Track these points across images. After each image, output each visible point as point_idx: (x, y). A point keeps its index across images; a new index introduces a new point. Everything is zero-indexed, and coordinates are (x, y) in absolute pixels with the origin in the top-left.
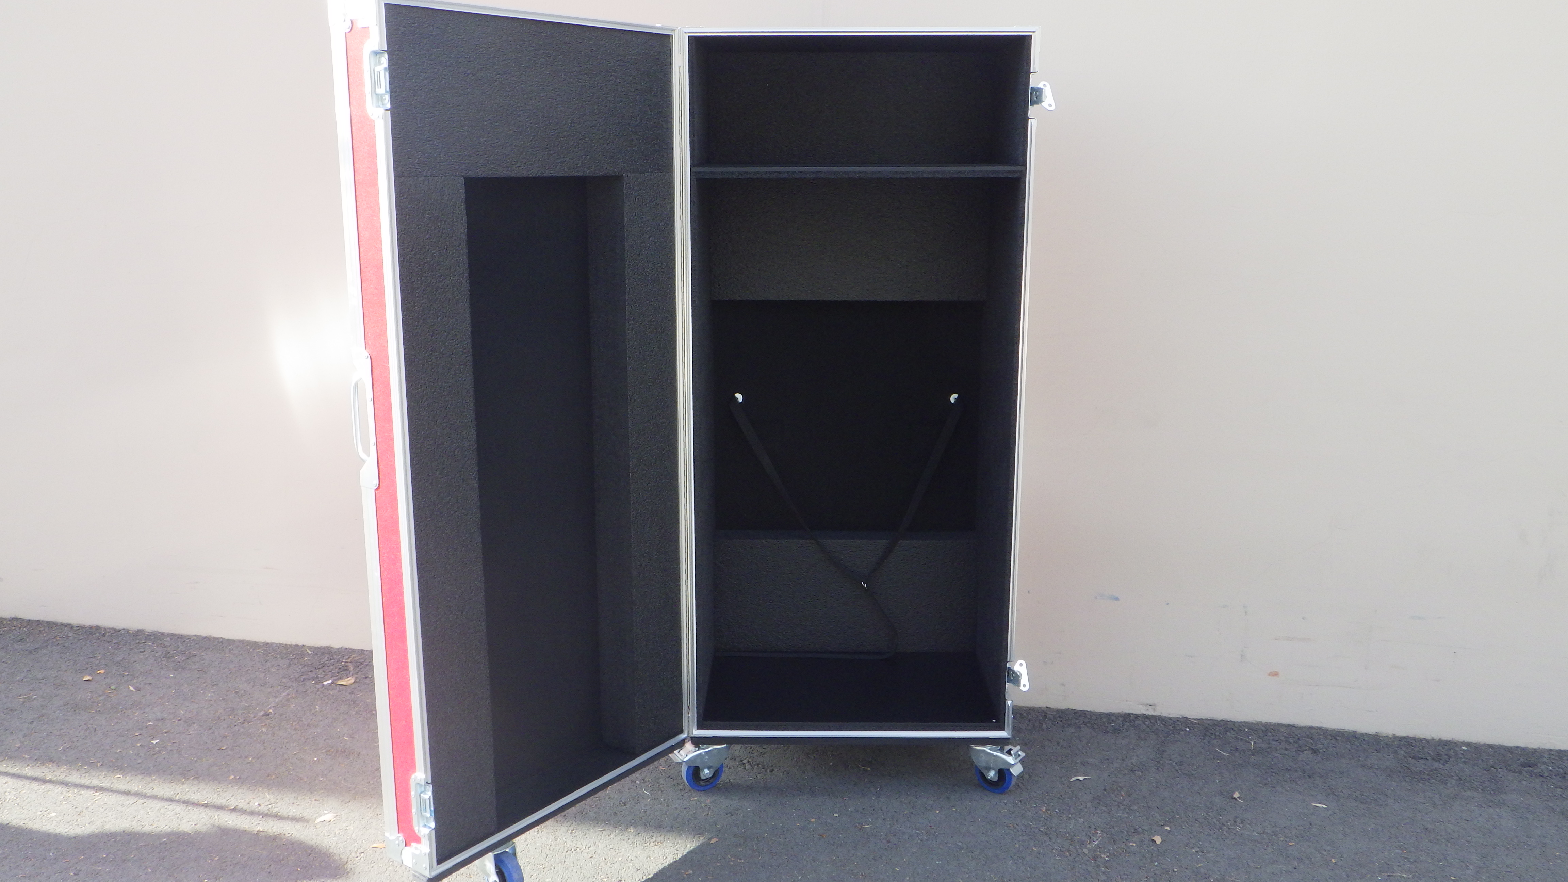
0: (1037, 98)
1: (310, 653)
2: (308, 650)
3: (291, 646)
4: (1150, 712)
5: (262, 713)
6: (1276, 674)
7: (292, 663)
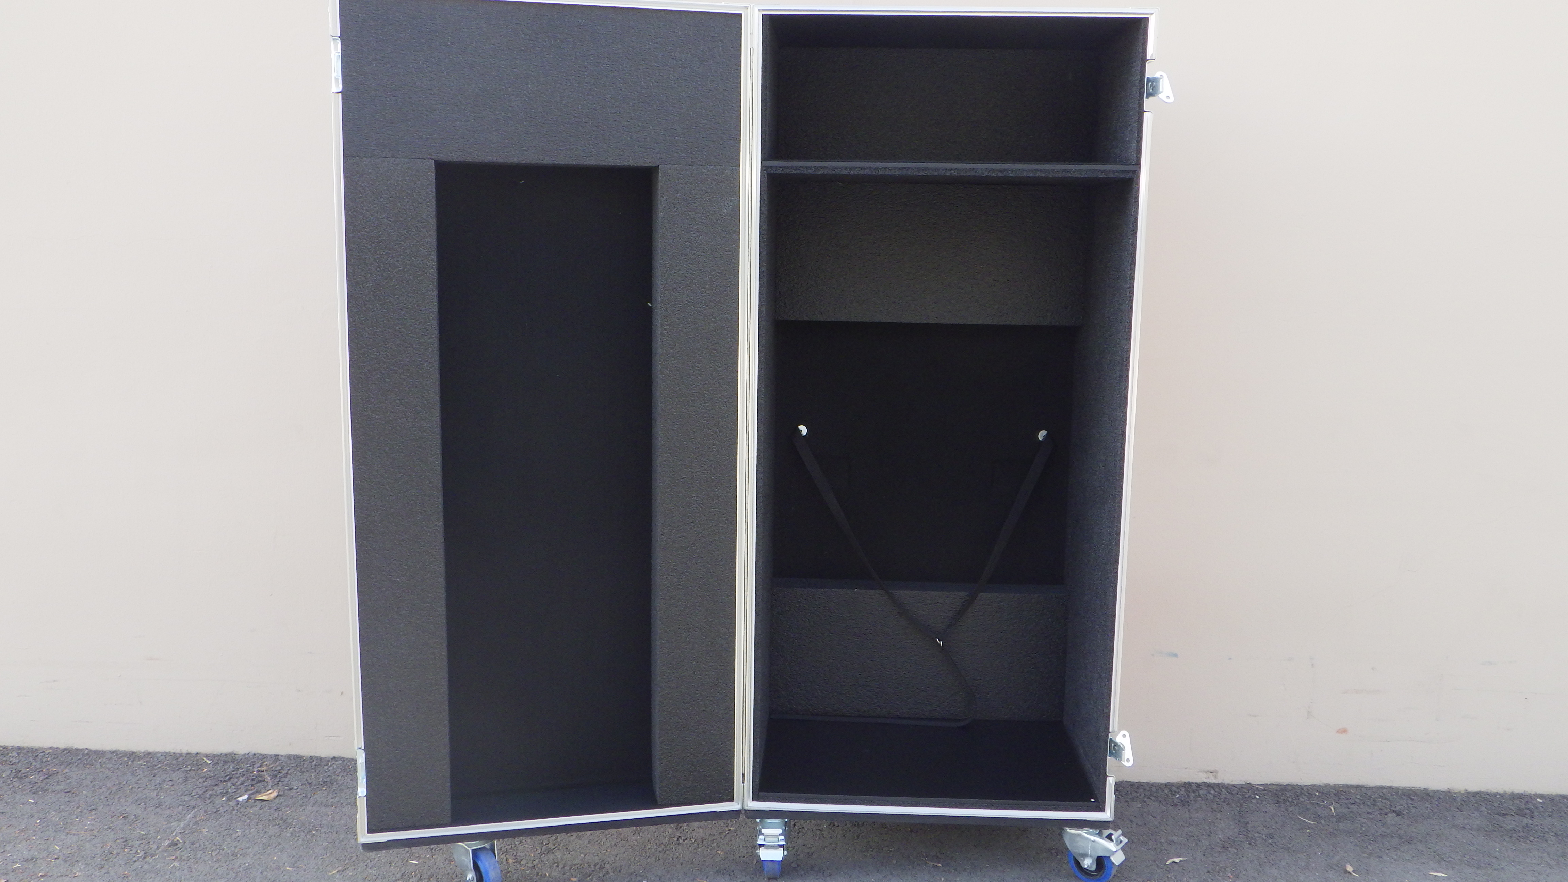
0: (1153, 89)
1: (209, 762)
2: (205, 759)
3: (181, 755)
4: (1212, 780)
5: (167, 843)
6: (1344, 731)
7: (188, 775)
